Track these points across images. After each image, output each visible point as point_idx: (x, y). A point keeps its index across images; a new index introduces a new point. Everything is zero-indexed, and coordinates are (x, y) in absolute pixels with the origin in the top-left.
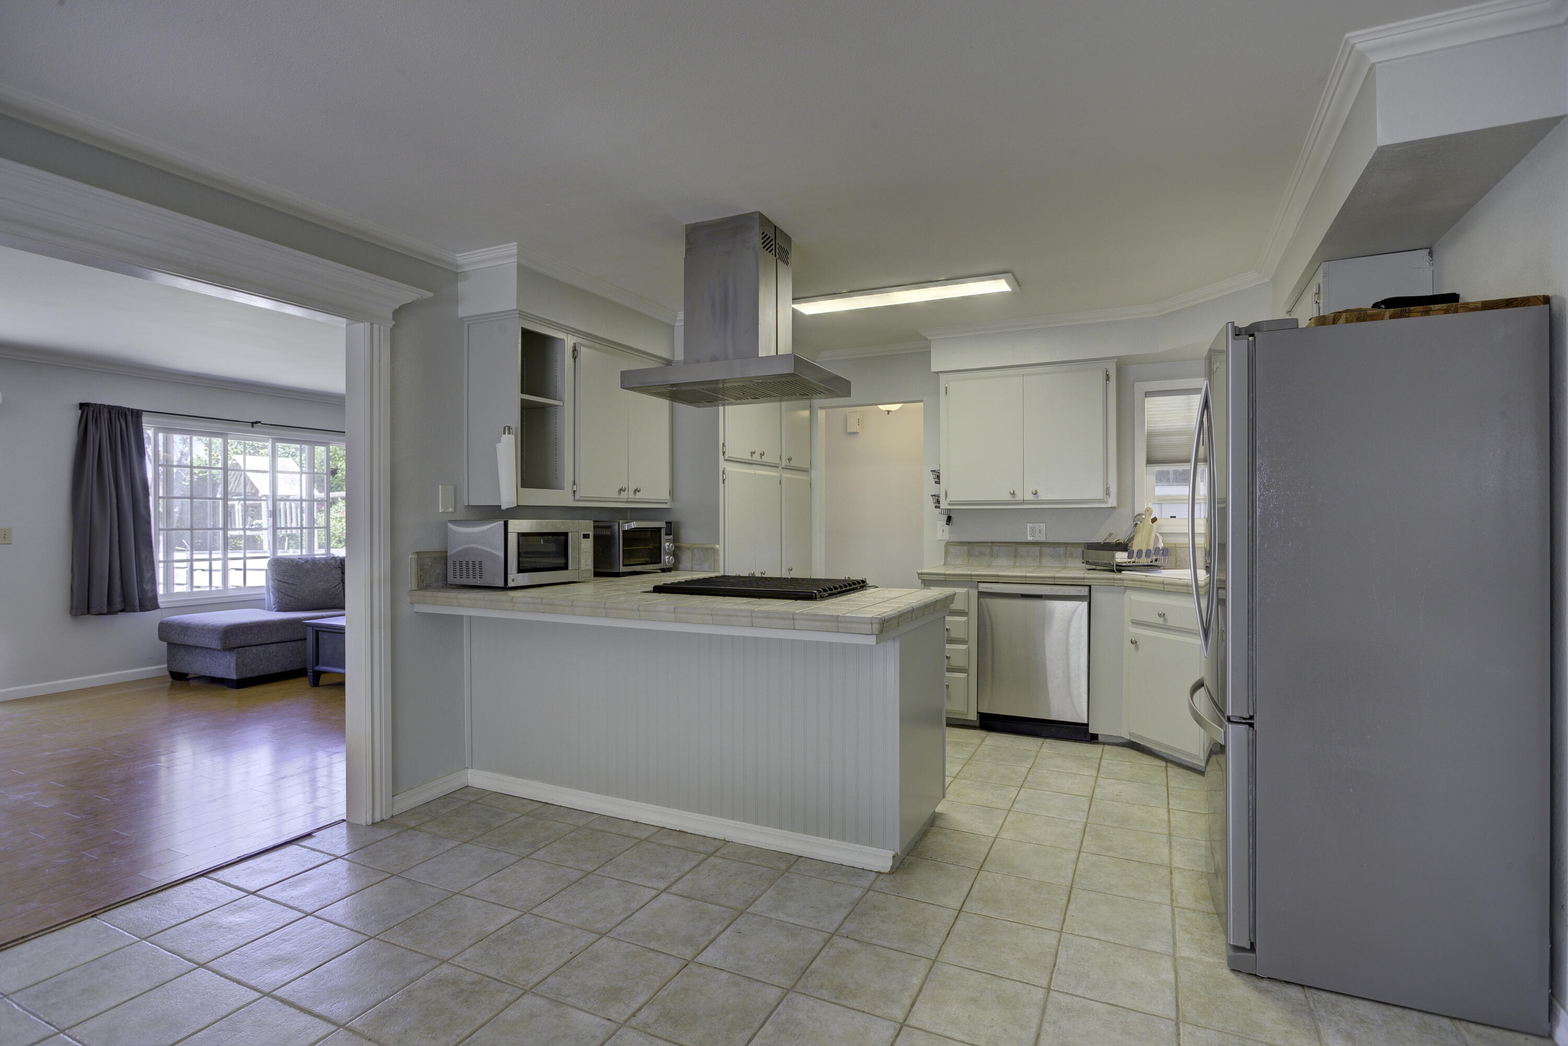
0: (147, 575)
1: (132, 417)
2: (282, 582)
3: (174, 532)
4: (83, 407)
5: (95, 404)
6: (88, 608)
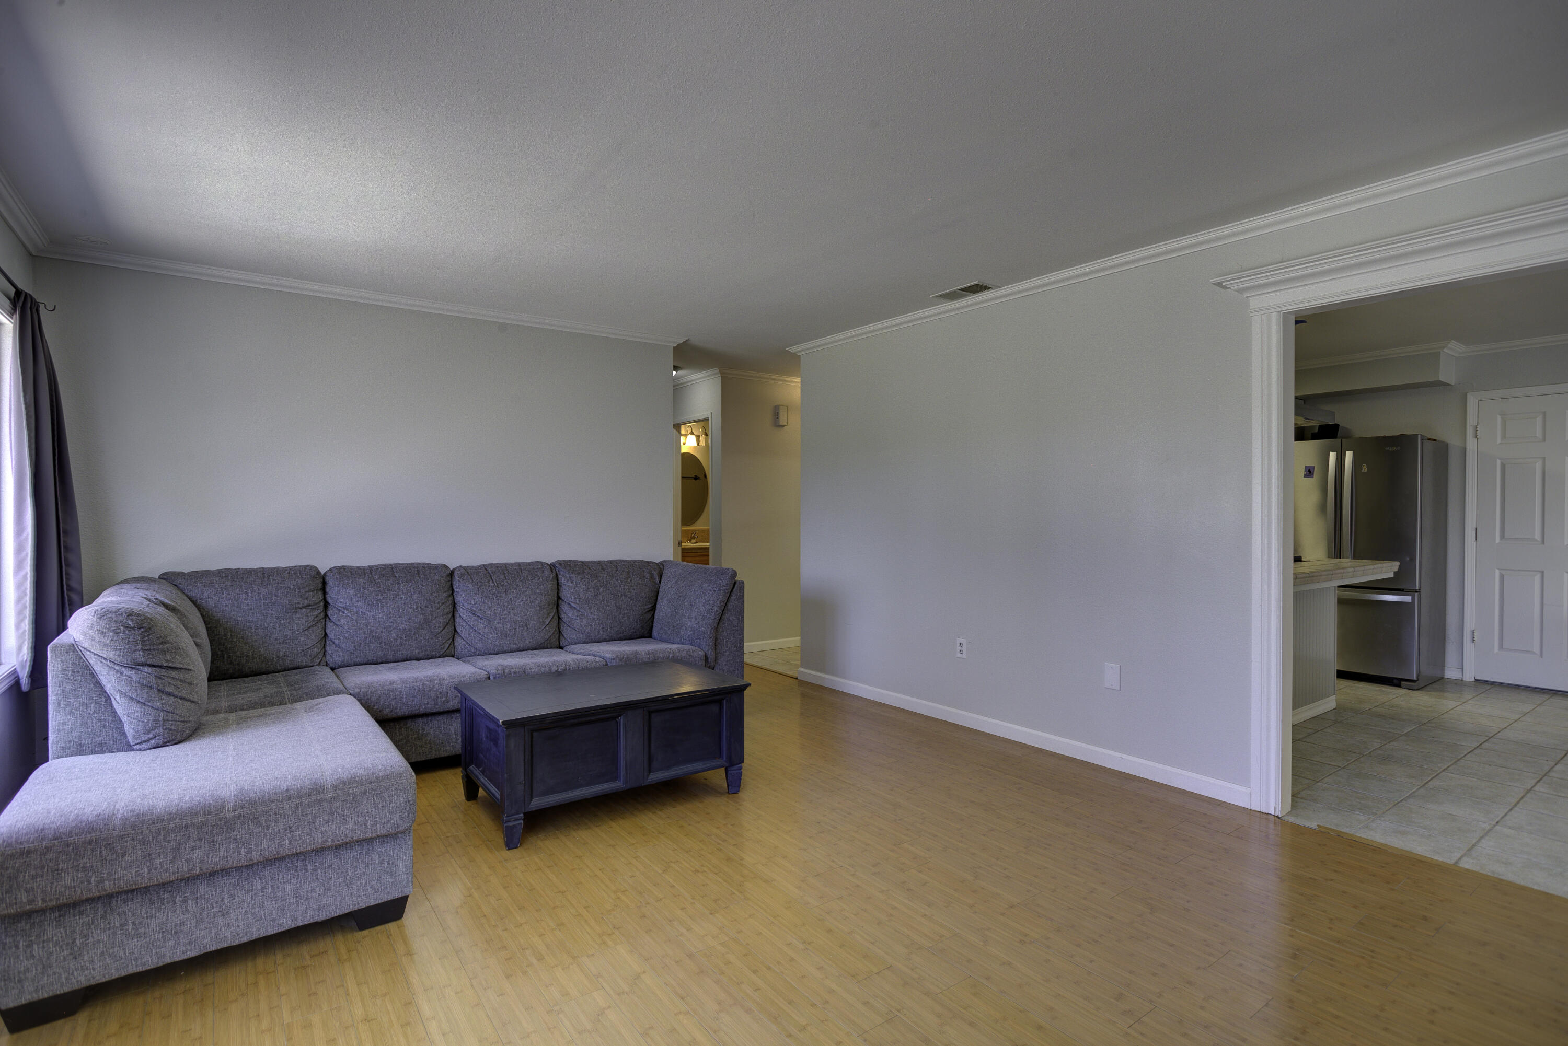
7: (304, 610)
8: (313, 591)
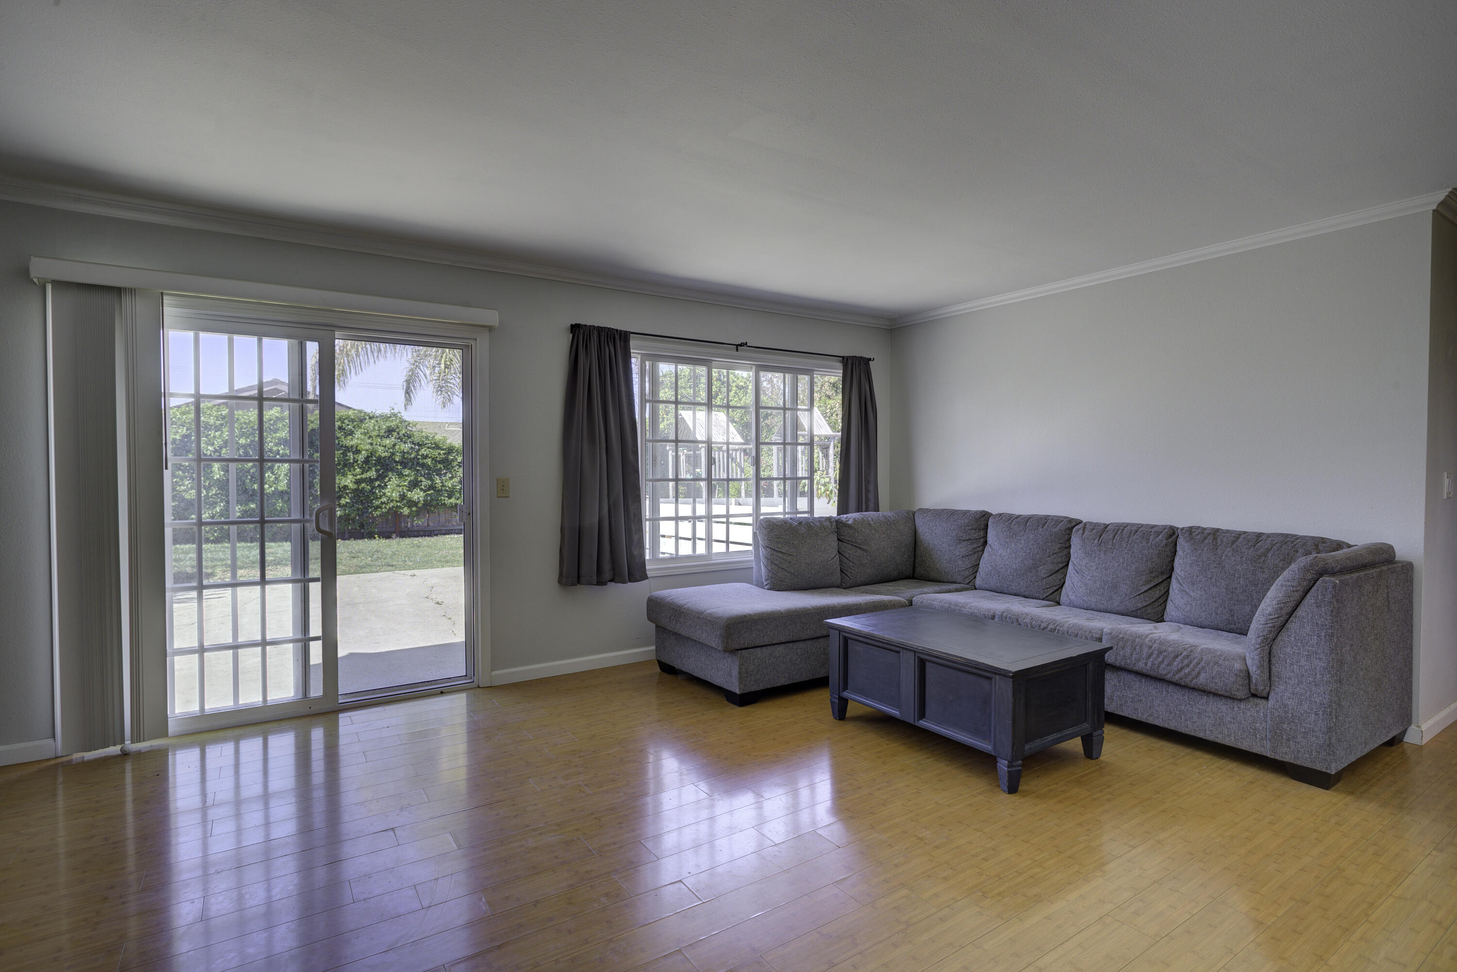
0: (636, 538)
1: (620, 340)
2: (775, 550)
3: (659, 483)
4: (574, 330)
5: (585, 325)
6: (579, 577)
7: (966, 542)
8: (975, 530)
